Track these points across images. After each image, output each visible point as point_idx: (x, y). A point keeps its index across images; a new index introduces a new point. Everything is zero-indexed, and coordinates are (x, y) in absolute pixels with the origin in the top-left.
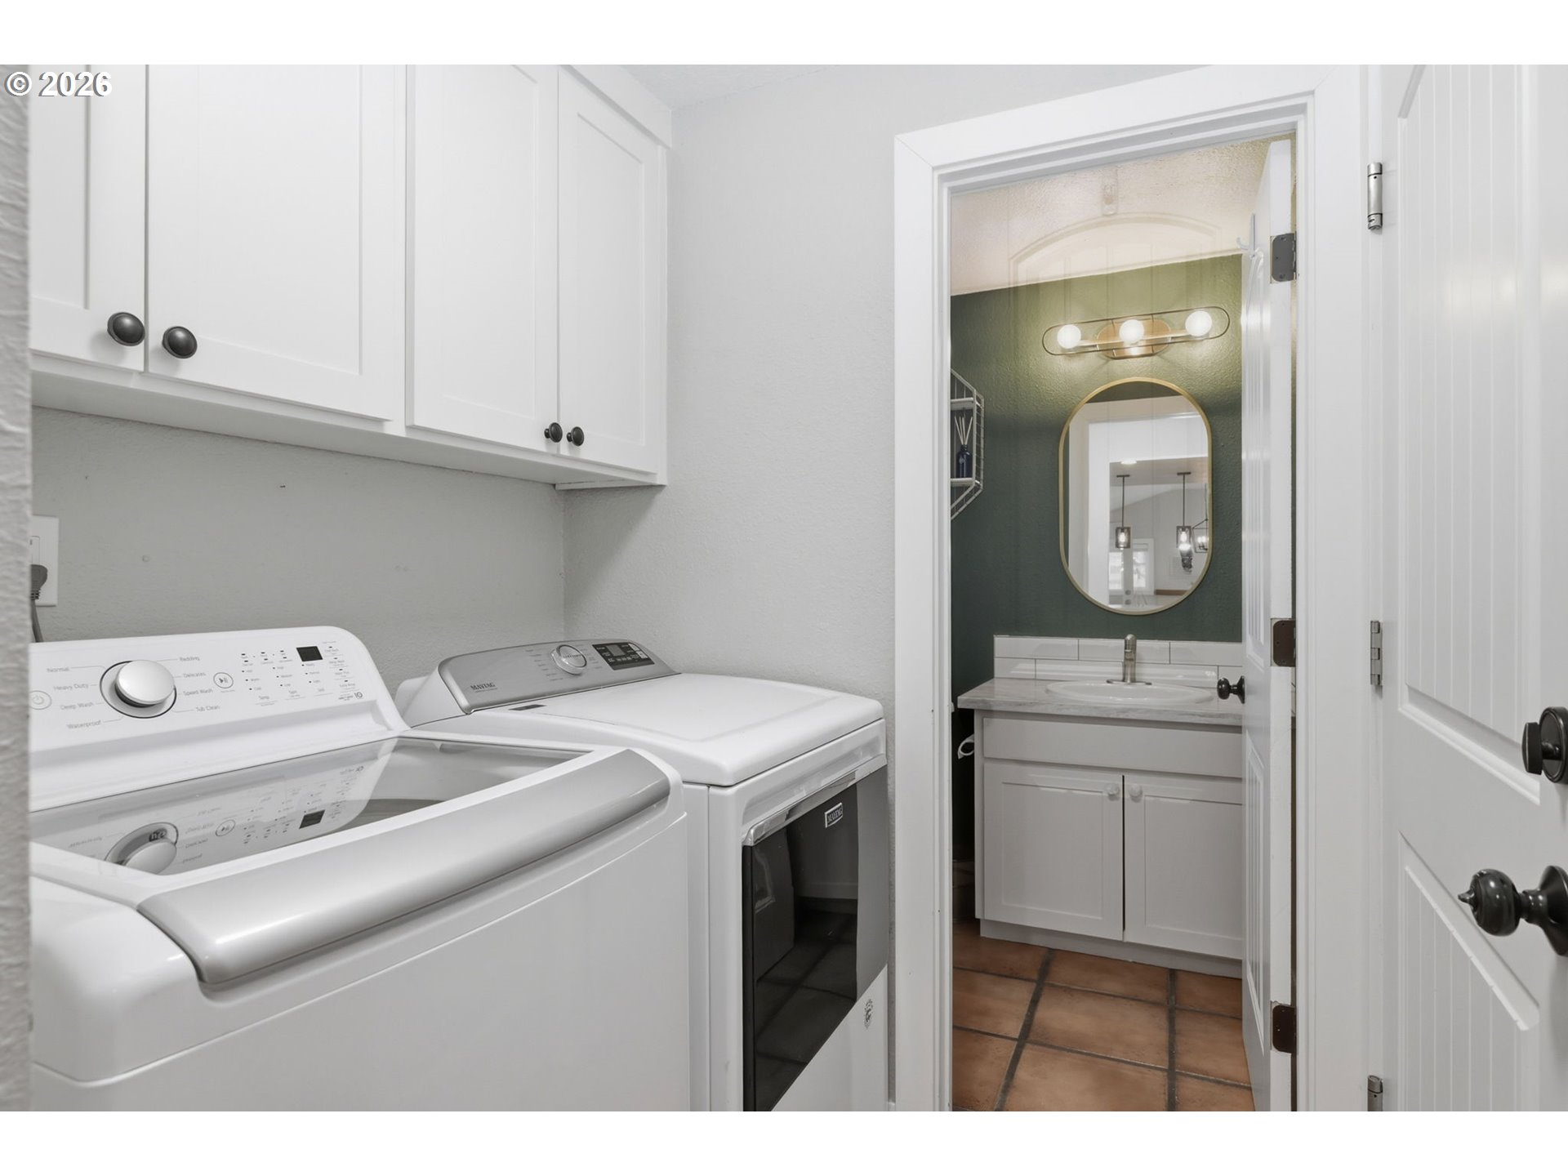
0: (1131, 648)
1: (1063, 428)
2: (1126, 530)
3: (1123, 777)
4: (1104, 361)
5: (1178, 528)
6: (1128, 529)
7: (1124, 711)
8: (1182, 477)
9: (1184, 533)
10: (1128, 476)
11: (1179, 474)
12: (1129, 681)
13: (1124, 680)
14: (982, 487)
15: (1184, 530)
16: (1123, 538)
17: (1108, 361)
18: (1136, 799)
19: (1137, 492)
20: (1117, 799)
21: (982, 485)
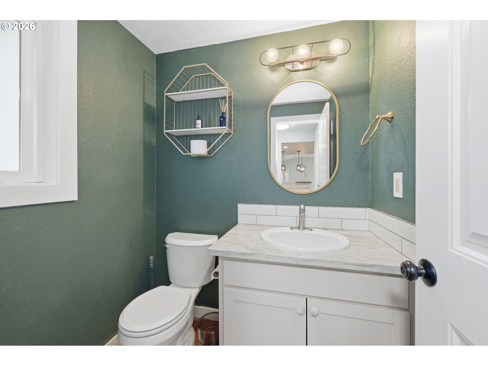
0: (302, 211)
1: (269, 105)
2: (284, 166)
3: (306, 299)
4: (288, 73)
5: (297, 165)
6: (285, 166)
7: (308, 260)
8: (298, 152)
9: (299, 167)
10: (285, 152)
11: (298, 151)
12: (301, 229)
13: (299, 228)
14: (232, 133)
15: (299, 166)
16: (283, 168)
17: (289, 73)
18: (315, 316)
19: (287, 157)
20: (303, 315)
21: (232, 132)
